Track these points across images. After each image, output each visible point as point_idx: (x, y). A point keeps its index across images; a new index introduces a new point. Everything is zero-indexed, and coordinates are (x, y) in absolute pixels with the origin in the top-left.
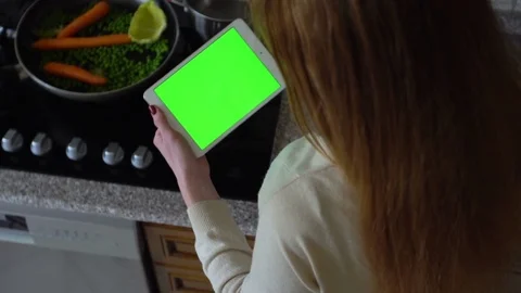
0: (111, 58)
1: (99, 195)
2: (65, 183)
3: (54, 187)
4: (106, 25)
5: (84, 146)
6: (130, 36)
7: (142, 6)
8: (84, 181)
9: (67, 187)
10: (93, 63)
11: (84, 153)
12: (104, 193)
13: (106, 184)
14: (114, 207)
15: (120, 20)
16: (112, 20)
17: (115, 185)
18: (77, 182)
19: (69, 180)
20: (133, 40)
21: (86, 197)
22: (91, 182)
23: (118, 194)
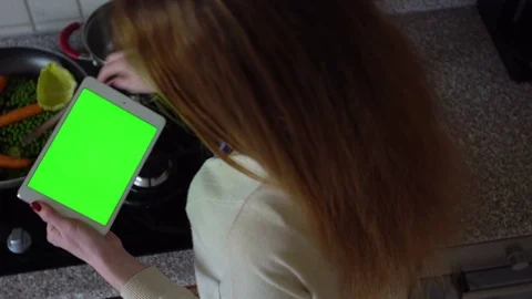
0: (26, 134)
1: (59, 283)
2: (16, 280)
3: (6, 289)
4: (7, 99)
5: (27, 236)
6: (40, 105)
7: (43, 70)
8: (37, 273)
9: (20, 285)
10: (8, 143)
11: (29, 243)
12: (64, 279)
13: (62, 269)
14: (81, 292)
15: (21, 91)
16: (12, 92)
17: (73, 267)
18: (31, 276)
19: (20, 276)
20: (46, 108)
21: (46, 290)
22: (46, 272)
23: (80, 275)
